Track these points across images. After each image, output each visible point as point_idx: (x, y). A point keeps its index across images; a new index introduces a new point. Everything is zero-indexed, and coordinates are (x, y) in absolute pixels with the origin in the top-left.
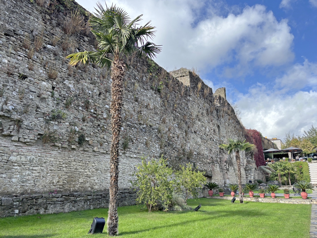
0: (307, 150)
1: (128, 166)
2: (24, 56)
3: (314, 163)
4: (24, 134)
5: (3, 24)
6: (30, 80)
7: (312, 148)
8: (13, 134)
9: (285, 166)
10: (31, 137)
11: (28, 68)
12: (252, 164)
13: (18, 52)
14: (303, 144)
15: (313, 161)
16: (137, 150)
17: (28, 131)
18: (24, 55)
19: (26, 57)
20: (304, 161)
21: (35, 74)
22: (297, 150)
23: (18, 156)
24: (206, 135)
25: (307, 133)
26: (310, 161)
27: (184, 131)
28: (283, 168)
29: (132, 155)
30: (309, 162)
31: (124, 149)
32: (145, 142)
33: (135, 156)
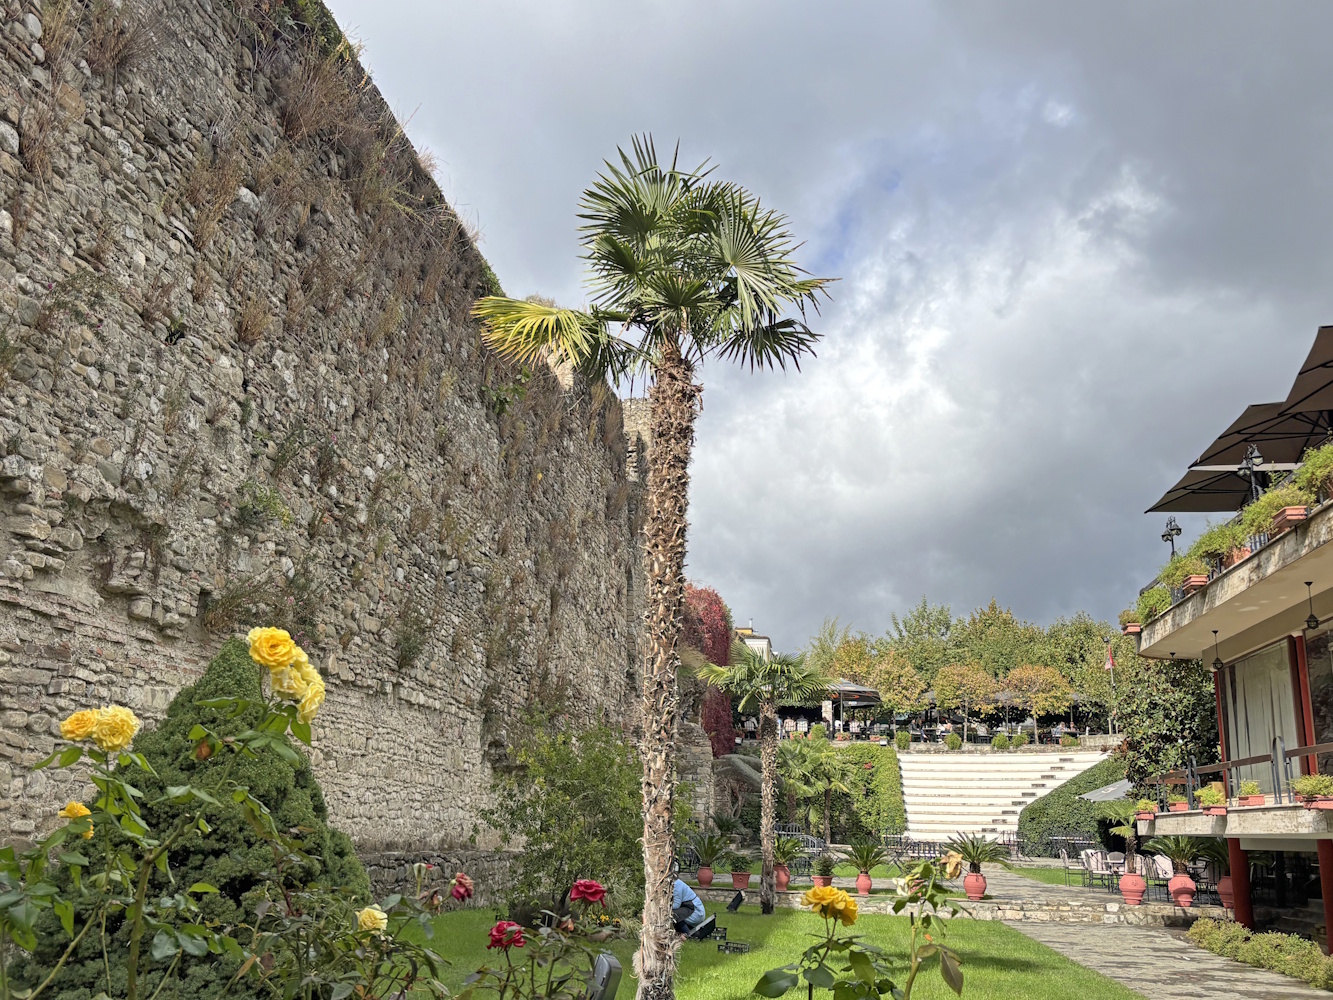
0: (900, 696)
1: (401, 745)
2: (186, 237)
3: (918, 752)
4: (167, 591)
5: (143, 90)
6: (194, 346)
7: (918, 691)
8: (141, 589)
9: (818, 759)
10: (184, 604)
11: (191, 292)
12: (698, 745)
13: (172, 219)
14: (888, 673)
15: (913, 745)
16: (429, 672)
17: (179, 574)
18: (187, 232)
19: (189, 241)
20: (885, 743)
21: (206, 321)
22: (861, 696)
23: (148, 688)
24: (599, 610)
25: (901, 627)
26: (904, 747)
27: (548, 592)
28: (810, 767)
29: (415, 693)
30: (899, 747)
31: (400, 667)
32: (450, 638)
33: (422, 699)
